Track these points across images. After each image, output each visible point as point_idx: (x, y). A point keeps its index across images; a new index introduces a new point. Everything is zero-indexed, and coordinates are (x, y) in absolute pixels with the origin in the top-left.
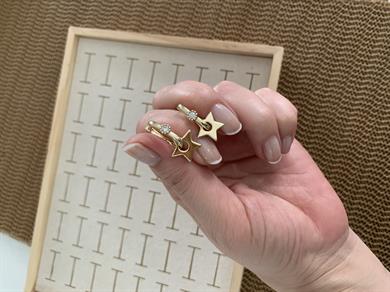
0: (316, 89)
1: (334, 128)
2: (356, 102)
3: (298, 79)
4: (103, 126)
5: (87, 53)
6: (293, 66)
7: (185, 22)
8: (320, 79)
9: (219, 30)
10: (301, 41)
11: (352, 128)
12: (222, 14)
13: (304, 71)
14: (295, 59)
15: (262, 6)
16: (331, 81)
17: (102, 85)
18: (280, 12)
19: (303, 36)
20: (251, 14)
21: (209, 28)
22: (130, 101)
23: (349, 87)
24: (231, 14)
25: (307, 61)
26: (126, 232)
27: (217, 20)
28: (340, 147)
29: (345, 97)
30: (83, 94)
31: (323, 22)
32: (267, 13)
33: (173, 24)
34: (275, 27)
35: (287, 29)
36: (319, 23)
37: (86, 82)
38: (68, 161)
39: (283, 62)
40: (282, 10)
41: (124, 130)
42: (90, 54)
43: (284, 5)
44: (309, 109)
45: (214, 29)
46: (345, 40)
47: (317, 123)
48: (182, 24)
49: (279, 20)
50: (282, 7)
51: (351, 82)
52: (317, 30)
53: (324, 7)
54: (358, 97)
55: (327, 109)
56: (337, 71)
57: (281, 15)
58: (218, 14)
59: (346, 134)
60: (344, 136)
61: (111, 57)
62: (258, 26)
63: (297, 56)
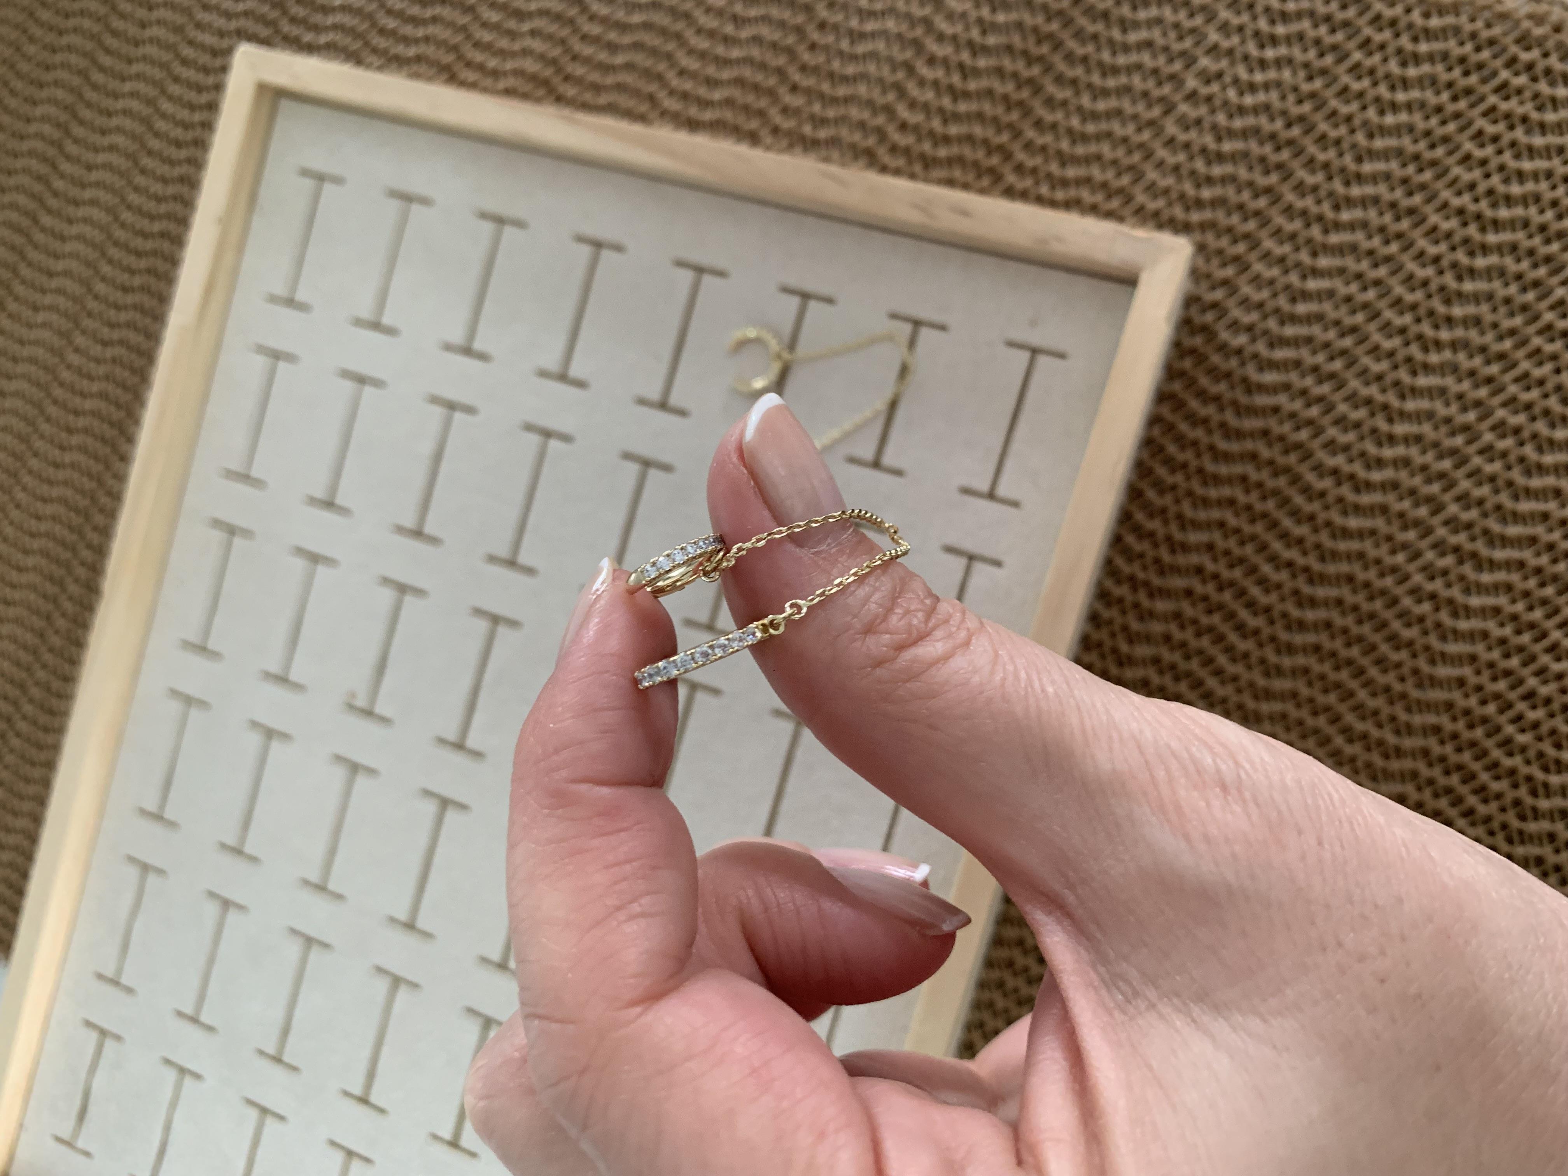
0: (1331, 446)
1: (1393, 639)
2: (1513, 530)
3: (1249, 387)
4: (344, 511)
5: (305, 173)
6: (1235, 326)
7: (763, 66)
8: (1352, 399)
9: (915, 118)
10: (1288, 211)
11: (1479, 648)
12: (932, 46)
13: (1280, 354)
14: (1246, 290)
15: (1125, 26)
16: (1404, 416)
17: (359, 322)
18: (1205, 62)
19: (1300, 188)
20: (1069, 57)
21: (870, 103)
22: (470, 410)
23: (1486, 451)
24: (975, 49)
25: (1302, 308)
26: (403, 993)
27: (910, 69)
28: (1410, 730)
29: (1463, 499)
30: (276, 355)
31: (1397, 131)
32: (1146, 58)
33: (711, 70)
34: (1171, 128)
35: (1227, 147)
36: (1384, 131)
37: (290, 302)
38: (187, 645)
39: (1190, 301)
40: (1213, 50)
41: (434, 541)
42: (321, 178)
43: (1224, 28)
44: (1284, 536)
45: (889, 110)
46: (1497, 225)
47: (1313, 602)
48: (747, 72)
49: (1192, 96)
50: (1214, 36)
51: (1500, 428)
52: (1367, 168)
53: (1417, 59)
54: (1525, 506)
55: (1368, 546)
56: (1442, 369)
57: (1207, 78)
58: (917, 45)
59: (1443, 671)
60: (1434, 682)
61: (407, 198)
62: (1094, 116)
63: (1256, 280)
